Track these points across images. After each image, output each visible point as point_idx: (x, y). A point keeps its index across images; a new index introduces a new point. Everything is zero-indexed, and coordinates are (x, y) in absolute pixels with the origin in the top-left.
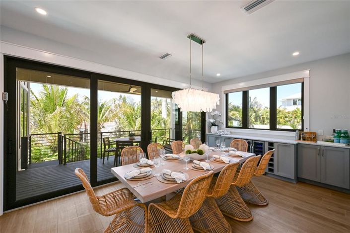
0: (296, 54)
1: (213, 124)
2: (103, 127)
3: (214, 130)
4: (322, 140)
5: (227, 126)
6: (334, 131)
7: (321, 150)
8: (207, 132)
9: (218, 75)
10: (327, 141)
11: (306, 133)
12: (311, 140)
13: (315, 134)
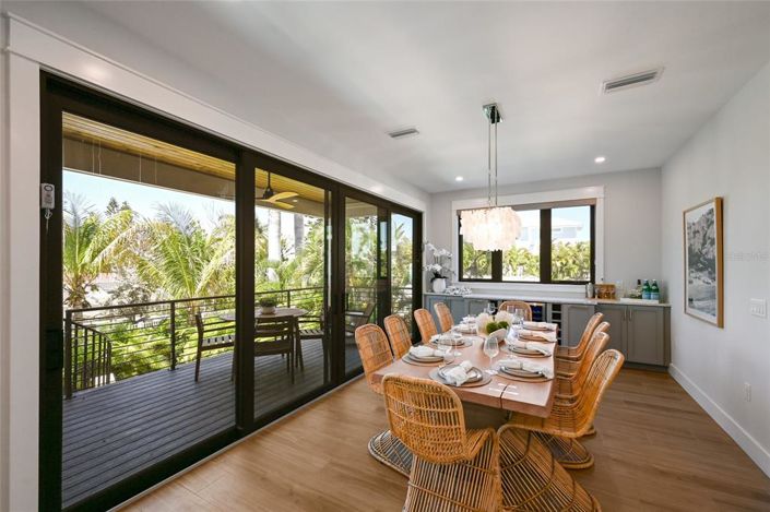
0: (600, 160)
1: (437, 275)
2: (94, 288)
3: (439, 285)
4: (625, 297)
5: (461, 279)
6: (639, 282)
7: (628, 312)
8: (424, 292)
9: (459, 179)
10: (633, 297)
11: (601, 286)
12: (609, 298)
13: (613, 286)
